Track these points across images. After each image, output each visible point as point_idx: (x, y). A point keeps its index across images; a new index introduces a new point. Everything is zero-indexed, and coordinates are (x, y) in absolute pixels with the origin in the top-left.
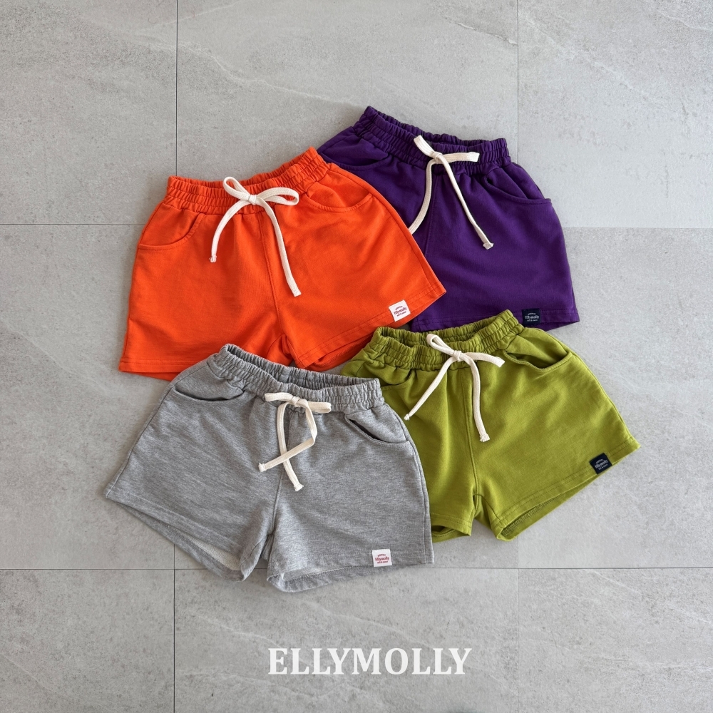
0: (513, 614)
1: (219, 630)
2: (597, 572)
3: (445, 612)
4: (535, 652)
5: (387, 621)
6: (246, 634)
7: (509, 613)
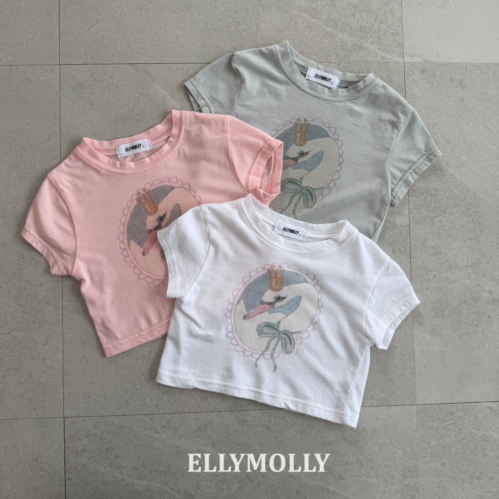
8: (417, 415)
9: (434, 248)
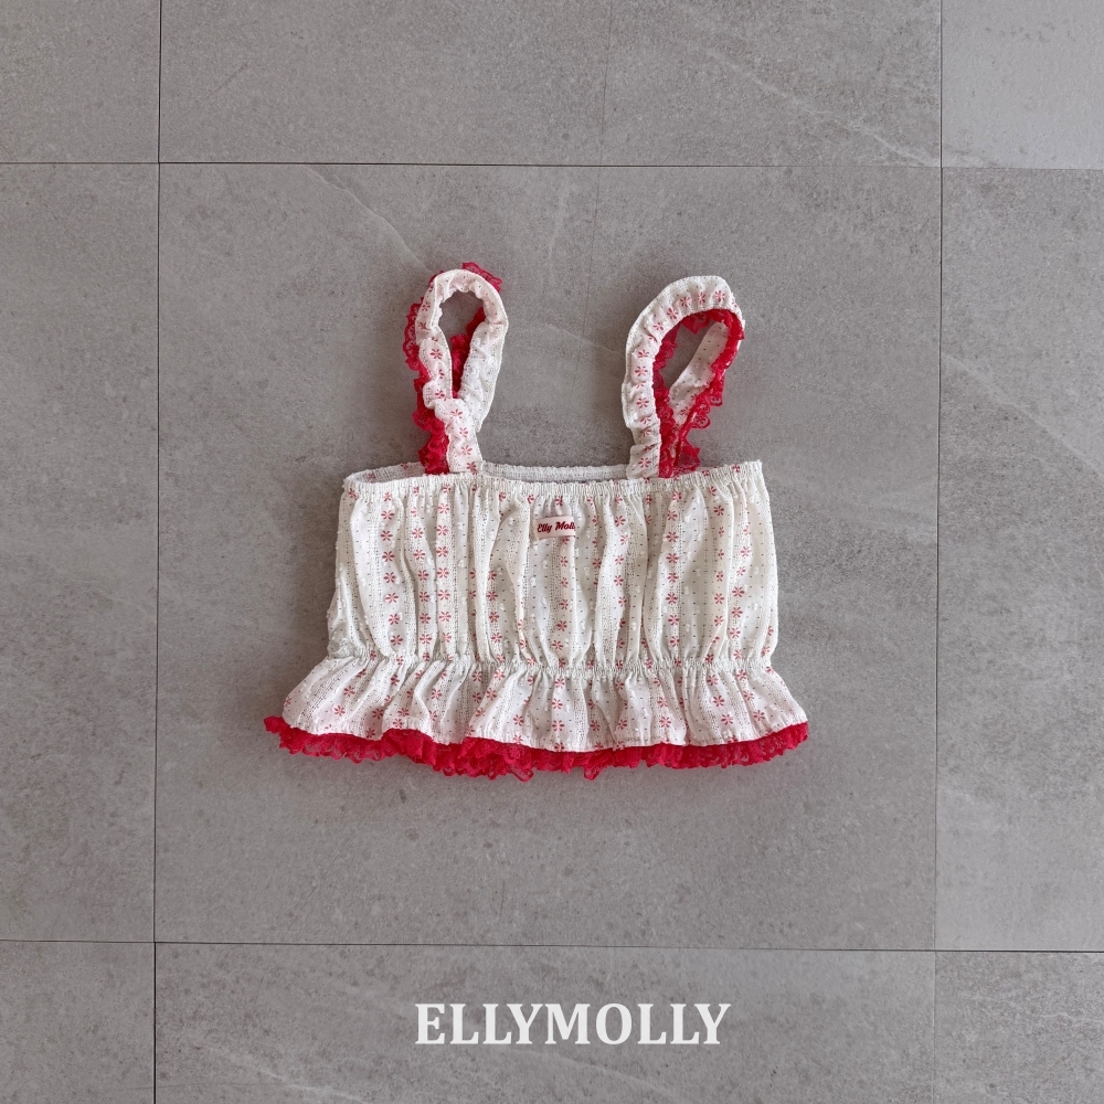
8: (936, 973)
9: (993, 598)
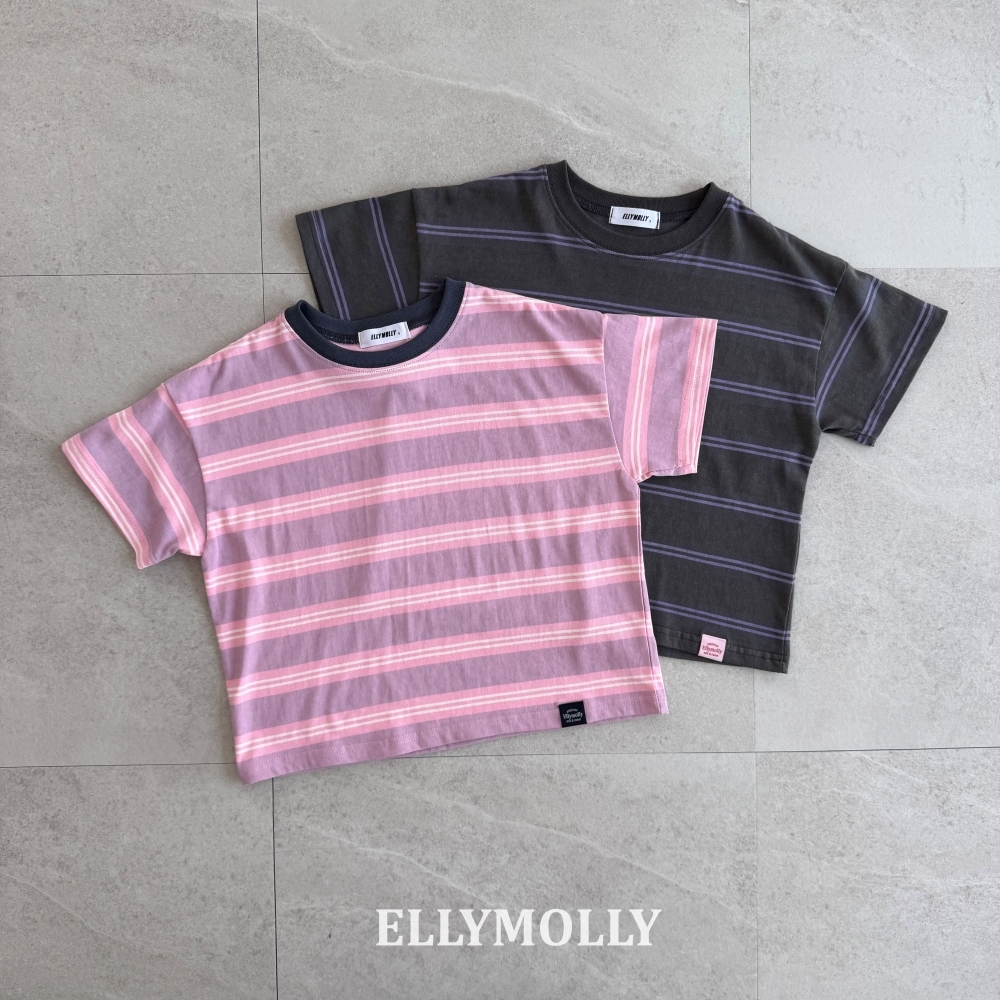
0: (749, 816)
1: (336, 845)
2: (866, 756)
3: (653, 814)
4: (781, 868)
5: (574, 829)
6: (376, 851)
7: (744, 814)
